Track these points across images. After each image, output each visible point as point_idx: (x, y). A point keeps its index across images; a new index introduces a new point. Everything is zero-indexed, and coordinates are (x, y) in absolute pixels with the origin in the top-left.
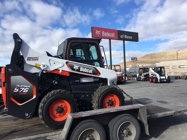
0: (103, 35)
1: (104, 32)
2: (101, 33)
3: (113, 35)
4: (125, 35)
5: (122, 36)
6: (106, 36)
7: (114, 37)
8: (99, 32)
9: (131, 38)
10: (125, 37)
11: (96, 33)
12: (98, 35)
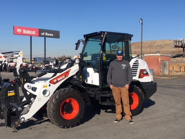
0: (24, 33)
1: (25, 30)
2: (22, 31)
3: (34, 33)
4: (46, 33)
5: (43, 34)
6: (27, 33)
7: (35, 34)
8: (20, 30)
9: (52, 35)
10: (46, 34)
11: (18, 31)
12: (19, 33)
